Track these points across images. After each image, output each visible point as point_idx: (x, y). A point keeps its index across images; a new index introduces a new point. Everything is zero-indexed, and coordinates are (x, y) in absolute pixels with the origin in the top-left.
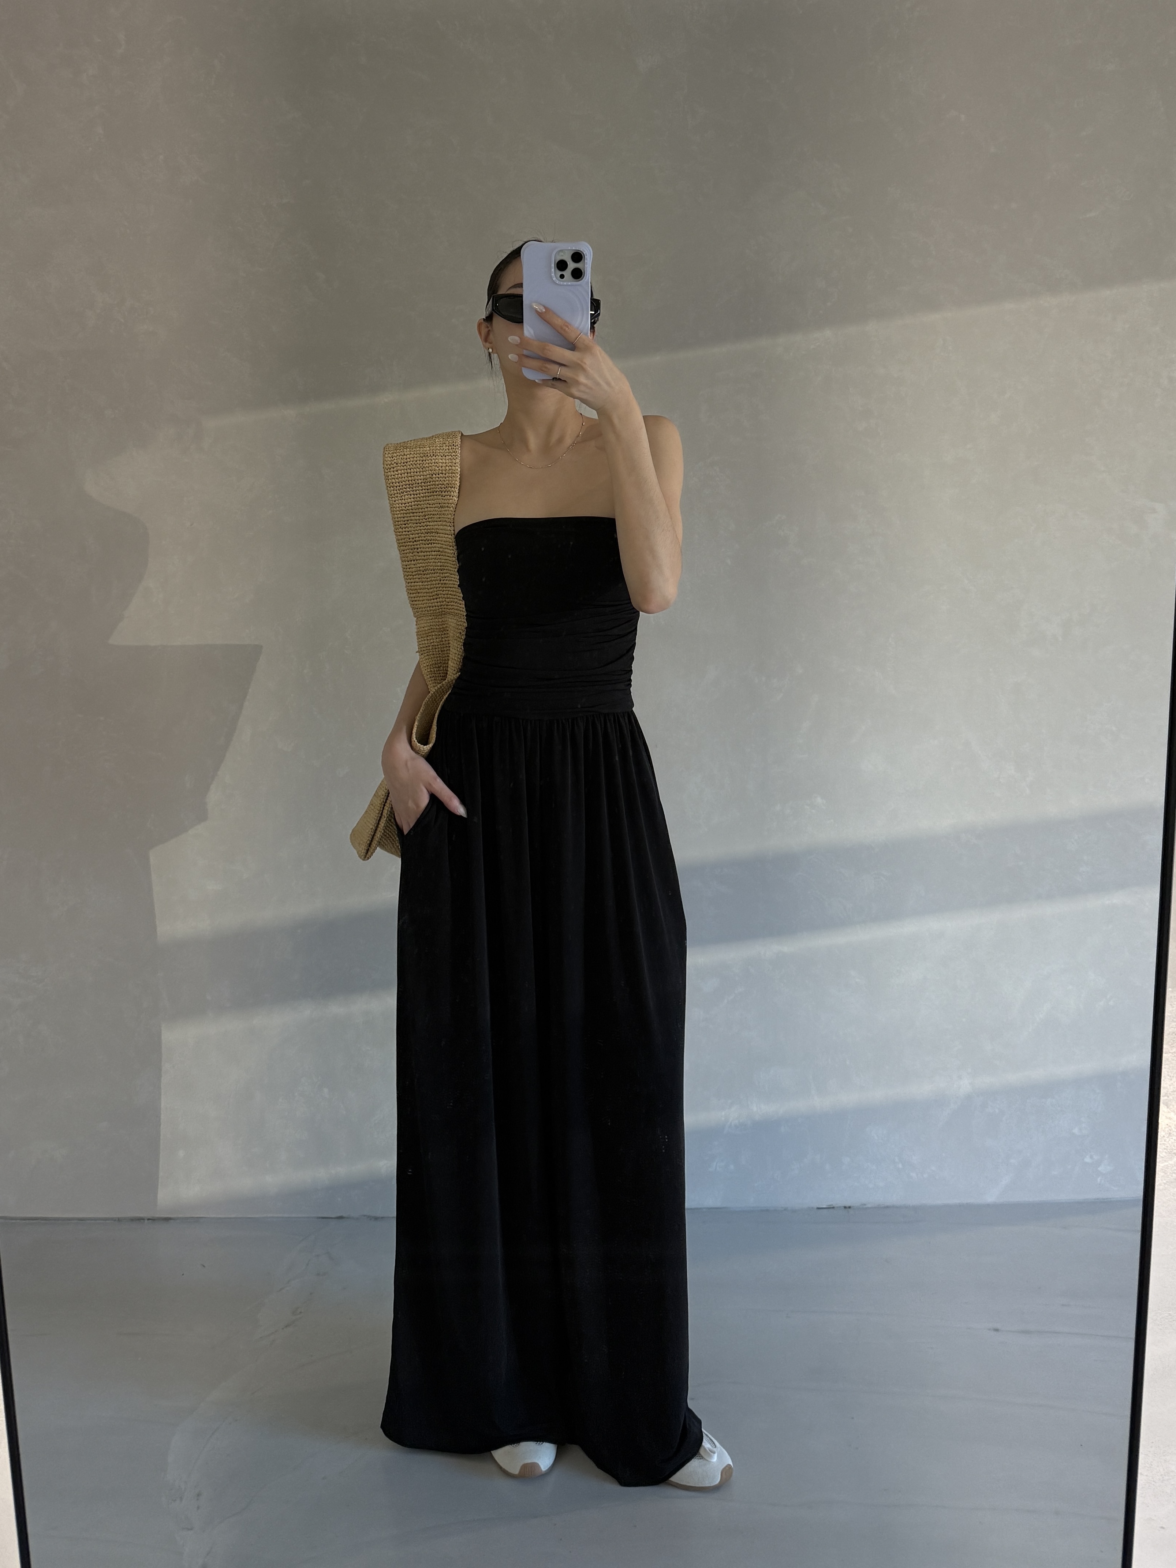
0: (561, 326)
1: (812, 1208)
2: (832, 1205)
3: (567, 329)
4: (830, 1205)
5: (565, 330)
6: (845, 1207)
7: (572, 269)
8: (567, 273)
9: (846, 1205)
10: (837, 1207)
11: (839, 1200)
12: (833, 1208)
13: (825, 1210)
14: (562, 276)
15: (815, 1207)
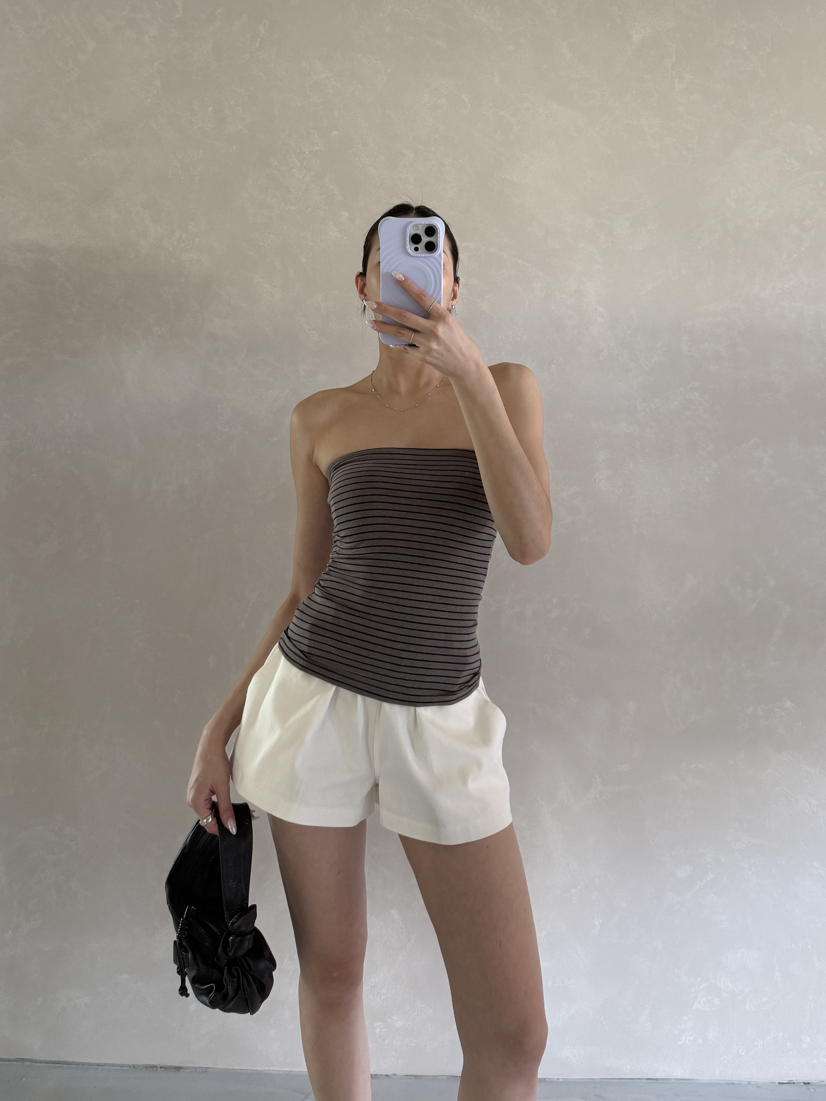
0: (418, 294)
1: (774, 1083)
2: (792, 1081)
3: (423, 297)
4: (790, 1081)
5: (421, 299)
6: (805, 1083)
7: (425, 242)
8: (421, 246)
9: (804, 1081)
10: (797, 1083)
11: (799, 1075)
12: (794, 1083)
13: (787, 1084)
14: (416, 249)
15: (777, 1083)
